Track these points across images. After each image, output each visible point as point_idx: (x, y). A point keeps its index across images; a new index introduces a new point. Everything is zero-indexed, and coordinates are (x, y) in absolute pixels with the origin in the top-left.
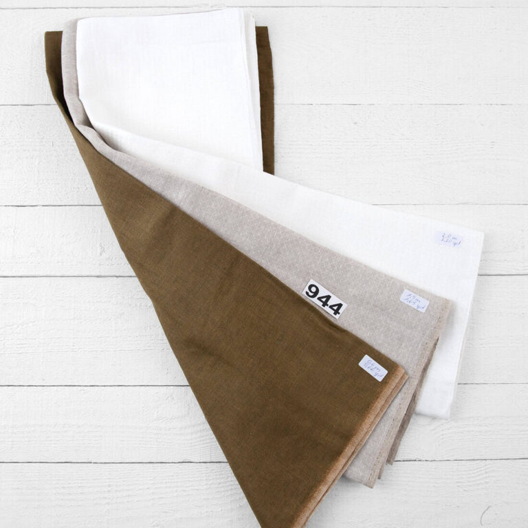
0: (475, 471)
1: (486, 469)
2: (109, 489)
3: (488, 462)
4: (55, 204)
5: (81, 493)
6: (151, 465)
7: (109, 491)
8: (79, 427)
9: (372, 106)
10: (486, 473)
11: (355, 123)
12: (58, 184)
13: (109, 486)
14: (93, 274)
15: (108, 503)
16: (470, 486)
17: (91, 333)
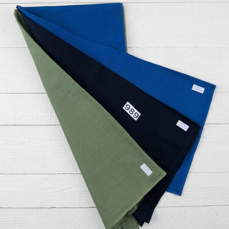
0: (180, 211)
1: (185, 210)
2: (18, 219)
3: (186, 207)
5: (6, 221)
7: (17, 220)
10: (185, 212)
13: (18, 218)
15: (17, 226)
16: (177, 218)
17: (11, 151)
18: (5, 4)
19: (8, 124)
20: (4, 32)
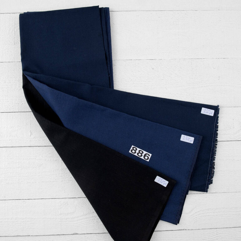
0: (212, 234)
1: (217, 233)
3: (218, 229)
4: (7, 111)
6: (59, 236)
8: (23, 219)
9: (161, 60)
10: (217, 234)
11: (153, 69)
12: (8, 102)
14: (27, 145)
17: (27, 174)
18: (14, 13)
19: (22, 146)
20: (15, 44)
